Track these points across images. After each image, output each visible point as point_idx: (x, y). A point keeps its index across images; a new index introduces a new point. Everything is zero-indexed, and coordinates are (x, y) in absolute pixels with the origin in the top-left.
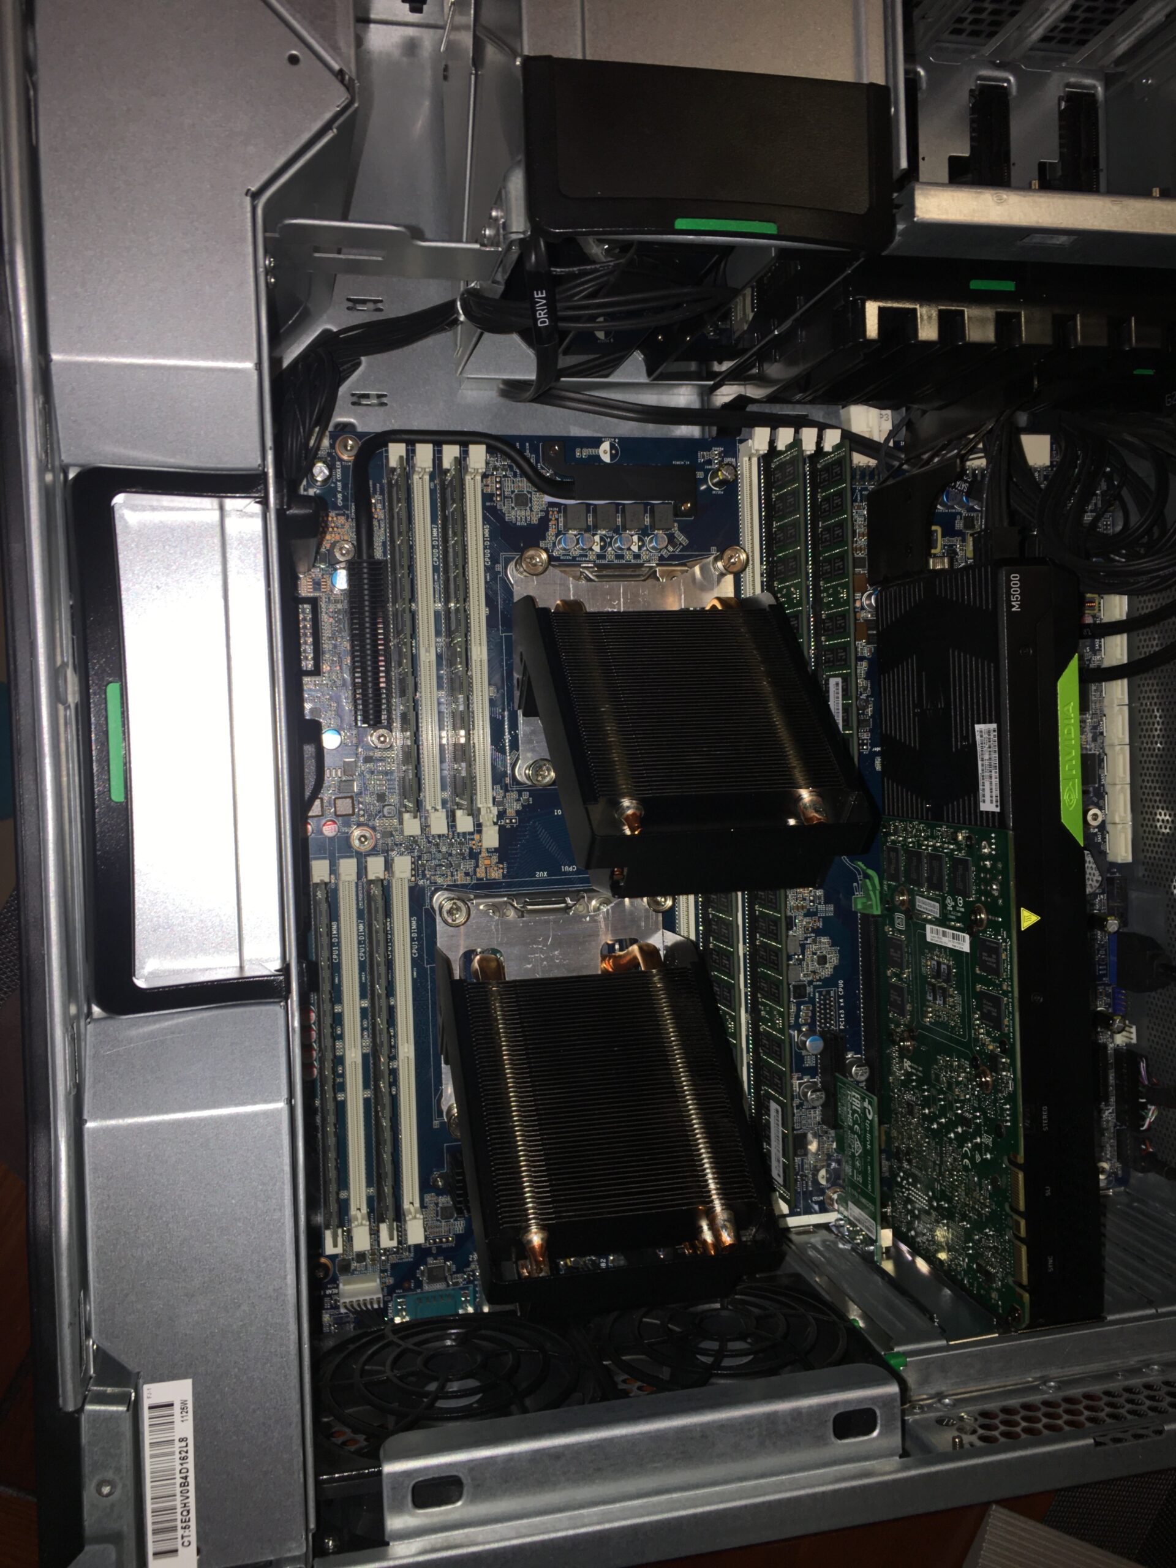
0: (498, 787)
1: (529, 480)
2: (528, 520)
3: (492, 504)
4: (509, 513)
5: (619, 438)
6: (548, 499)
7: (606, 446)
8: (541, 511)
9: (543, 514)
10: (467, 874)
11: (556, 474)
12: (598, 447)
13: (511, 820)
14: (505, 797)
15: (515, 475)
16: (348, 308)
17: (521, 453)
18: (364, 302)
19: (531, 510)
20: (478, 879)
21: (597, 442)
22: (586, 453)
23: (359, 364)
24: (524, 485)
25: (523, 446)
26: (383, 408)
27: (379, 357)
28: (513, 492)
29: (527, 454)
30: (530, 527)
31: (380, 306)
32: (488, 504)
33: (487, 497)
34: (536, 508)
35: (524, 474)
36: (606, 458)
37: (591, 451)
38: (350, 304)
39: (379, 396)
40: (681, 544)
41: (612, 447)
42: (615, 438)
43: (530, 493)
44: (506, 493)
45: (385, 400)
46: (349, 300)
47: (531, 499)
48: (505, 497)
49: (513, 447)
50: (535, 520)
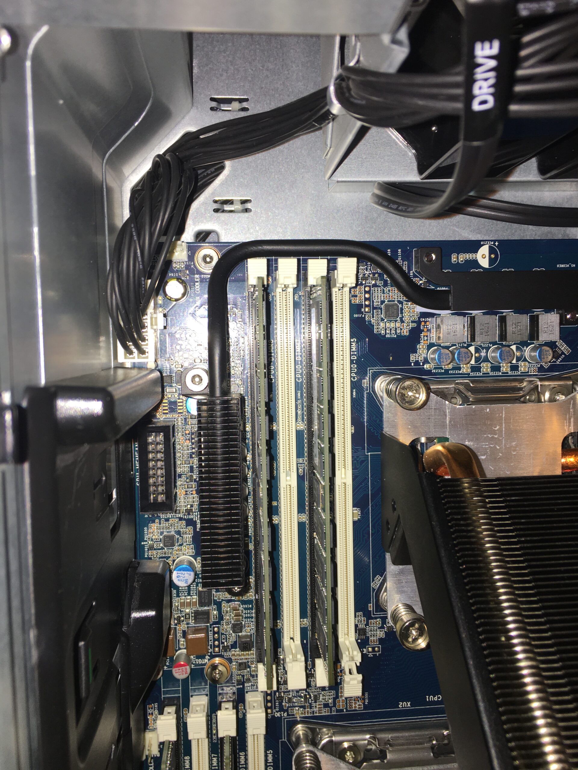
0: (361, 613)
1: (401, 289)
2: (398, 331)
3: (360, 316)
4: (378, 324)
5: (499, 241)
6: (420, 309)
7: (484, 250)
8: (412, 322)
9: (415, 325)
10: (326, 705)
11: (429, 282)
12: (476, 251)
13: (373, 648)
14: (367, 624)
15: (385, 285)
16: (212, 109)
17: (392, 260)
18: (229, 101)
19: (402, 321)
20: (337, 711)
21: (474, 246)
22: (462, 257)
23: (223, 168)
24: (395, 294)
25: (395, 252)
26: (246, 215)
27: (244, 160)
28: (382, 302)
29: (399, 261)
30: (400, 339)
31: (245, 105)
32: (356, 316)
33: (355, 308)
34: (406, 319)
35: (395, 283)
36: (485, 263)
37: (469, 256)
38: (214, 104)
39: (244, 202)
40: (563, 353)
41: (492, 250)
42: (495, 241)
43: (401, 303)
44: (375, 304)
45: (249, 206)
46: (212, 99)
47: (402, 309)
48: (374, 308)
49: (384, 255)
50: (406, 332)
